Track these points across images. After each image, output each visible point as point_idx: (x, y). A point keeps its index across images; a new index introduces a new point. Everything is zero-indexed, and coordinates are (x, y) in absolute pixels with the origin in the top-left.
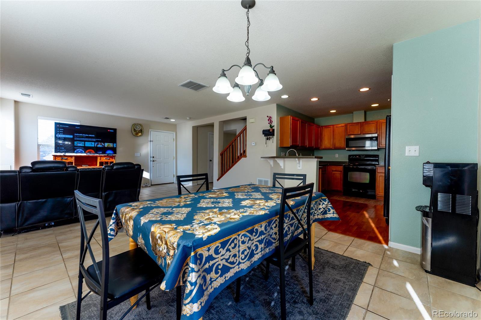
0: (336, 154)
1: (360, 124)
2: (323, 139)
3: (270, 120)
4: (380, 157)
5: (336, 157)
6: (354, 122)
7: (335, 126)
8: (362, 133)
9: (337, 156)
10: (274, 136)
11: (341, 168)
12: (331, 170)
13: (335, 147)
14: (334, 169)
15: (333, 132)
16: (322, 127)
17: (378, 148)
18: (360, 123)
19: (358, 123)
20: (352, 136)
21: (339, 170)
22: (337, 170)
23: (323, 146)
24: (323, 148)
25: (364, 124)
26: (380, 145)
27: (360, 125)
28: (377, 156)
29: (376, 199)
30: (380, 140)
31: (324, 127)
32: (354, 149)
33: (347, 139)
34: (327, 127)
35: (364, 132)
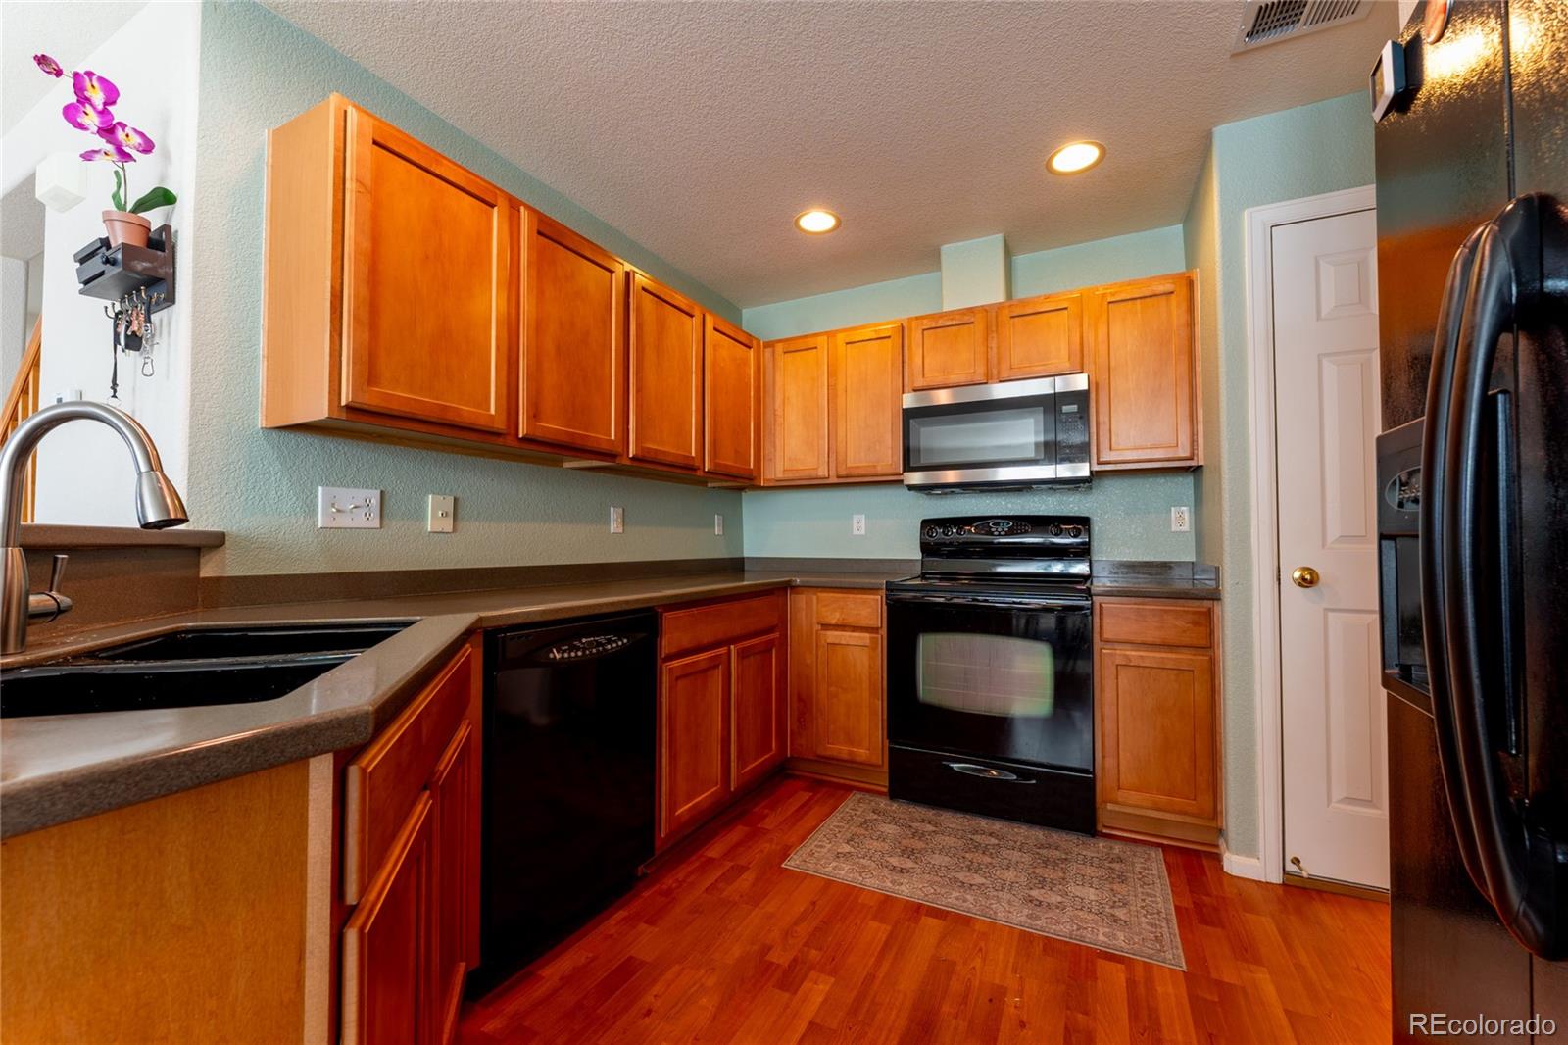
0: (855, 517)
1: (979, 319)
2: (780, 420)
3: (104, 113)
4: (1096, 528)
5: (855, 532)
6: (946, 308)
7: (841, 338)
8: (995, 372)
9: (859, 524)
10: (171, 299)
11: (870, 609)
12: (815, 620)
13: (843, 473)
14: (834, 618)
15: (832, 373)
16: (770, 345)
17: (1091, 472)
18: (985, 309)
19: (971, 310)
20: (943, 397)
21: (863, 623)
22: (851, 621)
23: (780, 467)
24: (780, 476)
25: (1006, 313)
26: (1104, 444)
27: (979, 327)
28: (1082, 523)
29: (1099, 828)
30: (1104, 418)
31: (780, 348)
32: (951, 476)
33: (909, 414)
34: (797, 345)
35: (1005, 366)
